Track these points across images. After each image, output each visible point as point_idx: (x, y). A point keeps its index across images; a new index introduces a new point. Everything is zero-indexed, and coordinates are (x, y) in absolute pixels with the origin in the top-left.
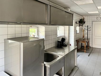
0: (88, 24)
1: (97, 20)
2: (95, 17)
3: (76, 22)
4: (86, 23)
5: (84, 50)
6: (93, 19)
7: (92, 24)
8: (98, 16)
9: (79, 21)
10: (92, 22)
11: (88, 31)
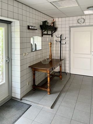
0: (63, 33)
1: (78, 25)
2: (75, 18)
3: (29, 27)
4: (59, 29)
5: (47, 88)
6: (71, 22)
7: (70, 31)
8: (80, 17)
9: (41, 26)
10: (70, 27)
11: (61, 44)
